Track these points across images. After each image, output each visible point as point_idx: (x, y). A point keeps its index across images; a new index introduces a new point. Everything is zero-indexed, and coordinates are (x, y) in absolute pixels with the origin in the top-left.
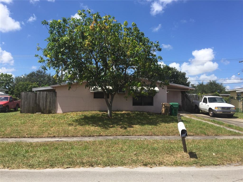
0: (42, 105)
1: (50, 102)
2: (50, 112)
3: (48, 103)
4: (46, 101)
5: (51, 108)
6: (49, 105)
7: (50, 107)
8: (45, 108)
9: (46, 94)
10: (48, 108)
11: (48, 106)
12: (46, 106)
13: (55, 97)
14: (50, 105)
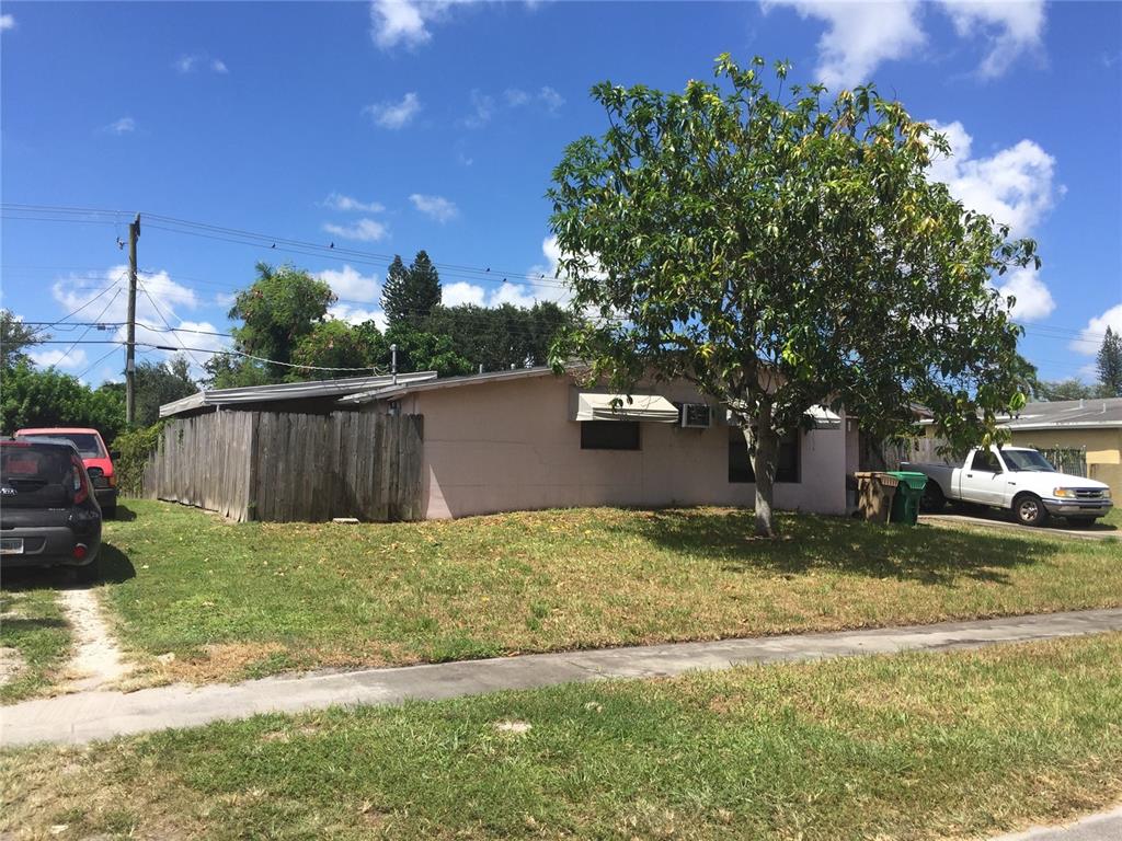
0: (359, 480)
1: (395, 466)
2: (394, 515)
3: (387, 471)
4: (378, 460)
5: (399, 496)
6: (392, 478)
7: (394, 487)
8: (370, 493)
9: (379, 427)
10: (386, 492)
11: (386, 485)
12: (377, 484)
13: (418, 440)
14: (395, 480)
